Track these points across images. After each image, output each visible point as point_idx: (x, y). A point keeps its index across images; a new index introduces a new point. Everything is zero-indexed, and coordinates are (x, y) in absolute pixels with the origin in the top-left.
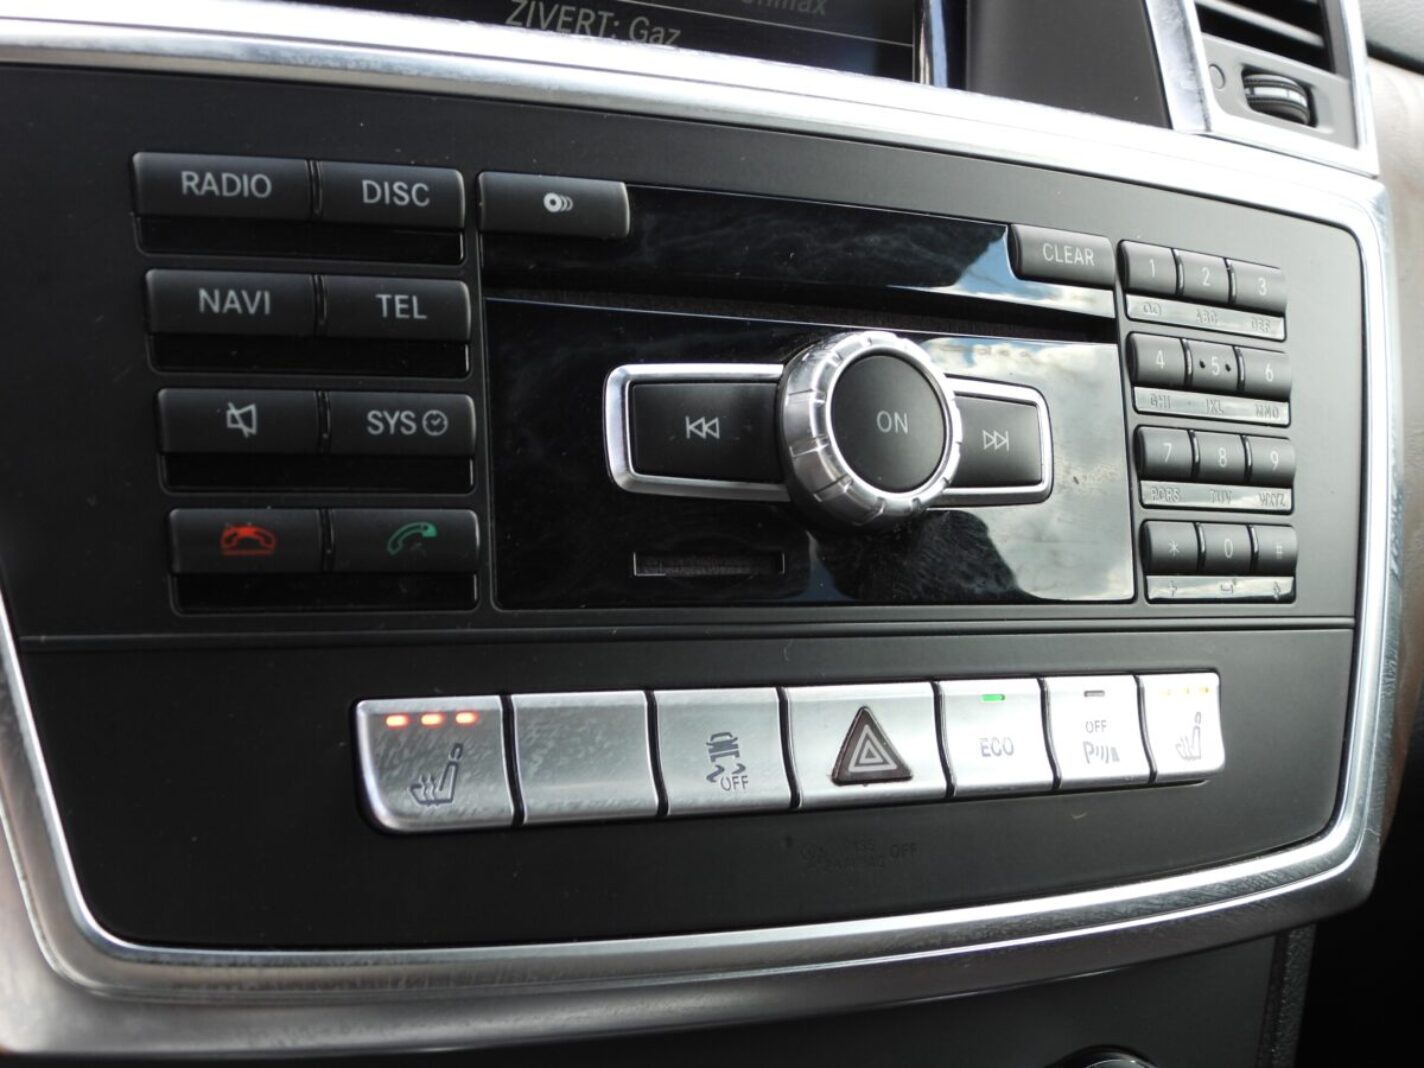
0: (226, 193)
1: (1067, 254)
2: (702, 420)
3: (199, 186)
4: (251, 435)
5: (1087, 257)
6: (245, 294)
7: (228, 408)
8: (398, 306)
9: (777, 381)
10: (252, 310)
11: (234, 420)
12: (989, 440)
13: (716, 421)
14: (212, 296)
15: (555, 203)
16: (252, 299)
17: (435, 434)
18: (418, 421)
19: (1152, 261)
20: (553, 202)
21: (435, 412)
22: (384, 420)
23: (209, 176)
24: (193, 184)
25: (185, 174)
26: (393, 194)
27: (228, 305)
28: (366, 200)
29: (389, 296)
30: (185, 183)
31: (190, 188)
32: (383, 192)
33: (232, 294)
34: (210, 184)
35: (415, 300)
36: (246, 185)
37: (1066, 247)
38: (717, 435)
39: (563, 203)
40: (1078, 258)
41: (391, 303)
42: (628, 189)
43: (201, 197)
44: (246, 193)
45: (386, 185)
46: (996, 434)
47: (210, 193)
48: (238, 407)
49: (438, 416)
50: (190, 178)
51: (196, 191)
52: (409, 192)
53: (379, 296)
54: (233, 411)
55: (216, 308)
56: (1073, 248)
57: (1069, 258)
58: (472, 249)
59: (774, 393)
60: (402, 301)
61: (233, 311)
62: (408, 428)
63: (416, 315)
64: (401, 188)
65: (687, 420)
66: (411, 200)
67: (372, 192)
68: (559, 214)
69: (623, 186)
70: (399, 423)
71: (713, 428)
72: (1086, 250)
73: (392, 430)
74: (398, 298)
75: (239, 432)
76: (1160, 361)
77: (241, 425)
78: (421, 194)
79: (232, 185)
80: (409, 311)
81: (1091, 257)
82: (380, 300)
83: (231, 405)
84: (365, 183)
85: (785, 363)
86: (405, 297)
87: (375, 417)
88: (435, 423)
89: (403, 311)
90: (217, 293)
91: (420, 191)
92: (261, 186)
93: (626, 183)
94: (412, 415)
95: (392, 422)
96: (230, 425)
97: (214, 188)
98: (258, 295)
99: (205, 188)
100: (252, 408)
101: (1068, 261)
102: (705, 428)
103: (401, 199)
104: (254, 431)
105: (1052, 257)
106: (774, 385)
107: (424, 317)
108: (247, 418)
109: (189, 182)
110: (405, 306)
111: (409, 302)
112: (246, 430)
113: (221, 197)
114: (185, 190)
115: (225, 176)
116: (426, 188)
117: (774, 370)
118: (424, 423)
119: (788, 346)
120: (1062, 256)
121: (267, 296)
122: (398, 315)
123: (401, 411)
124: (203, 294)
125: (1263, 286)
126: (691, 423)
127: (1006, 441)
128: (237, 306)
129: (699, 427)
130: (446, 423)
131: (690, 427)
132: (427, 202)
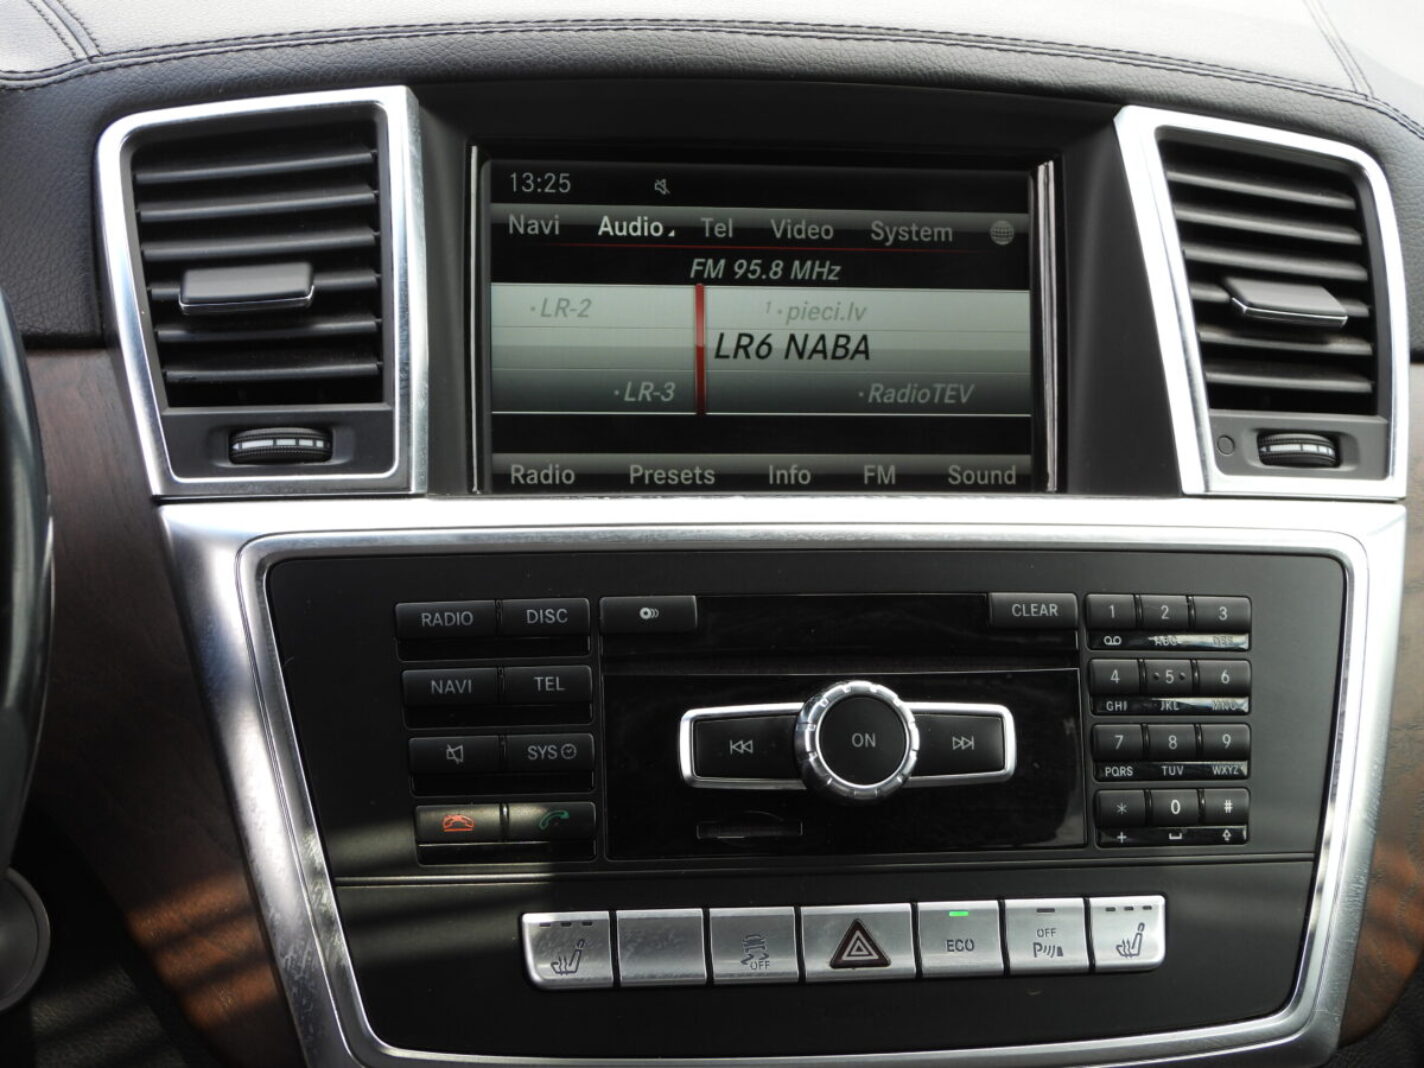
0: (446, 624)
1: (1033, 610)
2: (741, 742)
3: (432, 621)
4: (460, 763)
5: (1051, 610)
6: (457, 682)
7: (447, 748)
8: (547, 683)
9: (797, 713)
10: (461, 691)
11: (451, 755)
12: (957, 743)
13: (751, 742)
14: (438, 683)
15: (647, 613)
16: (461, 684)
17: (569, 758)
18: (558, 751)
19: (1112, 607)
20: (646, 613)
21: (568, 745)
22: (538, 752)
23: (437, 615)
24: (428, 620)
25: (423, 615)
26: (545, 616)
27: (447, 689)
28: (529, 622)
29: (542, 678)
30: (424, 620)
31: (426, 623)
32: (540, 616)
33: (450, 682)
34: (437, 620)
35: (558, 679)
36: (459, 618)
37: (1032, 605)
38: (751, 751)
39: (652, 613)
40: (1043, 610)
41: (543, 682)
42: (698, 600)
43: (432, 627)
44: (458, 623)
45: (541, 612)
46: (963, 739)
47: (438, 625)
48: (452, 747)
49: (570, 748)
50: (426, 617)
51: (430, 624)
52: (555, 615)
53: (536, 678)
54: (450, 750)
55: (441, 691)
56: (1039, 603)
57: (1035, 612)
58: (595, 644)
59: (793, 722)
60: (549, 681)
61: (450, 692)
62: (553, 755)
63: (558, 688)
64: (550, 613)
65: (731, 743)
66: (556, 620)
67: (532, 616)
68: (649, 620)
69: (694, 597)
70: (547, 752)
71: (748, 747)
72: (1051, 605)
73: (543, 757)
74: (547, 679)
75: (453, 761)
76: (1115, 677)
77: (454, 757)
78: (562, 616)
79: (450, 619)
80: (554, 686)
81: (1055, 610)
82: (536, 681)
83: (449, 747)
84: (528, 611)
85: (805, 701)
86: (551, 678)
87: (533, 750)
88: (568, 751)
89: (550, 686)
90: (441, 683)
91: (562, 613)
92: (467, 618)
93: (696, 595)
94: (555, 747)
95: (543, 752)
96: (448, 758)
97: (440, 621)
98: (465, 682)
99: (435, 622)
100: (461, 747)
101: (1033, 615)
102: (743, 747)
103: (551, 619)
104: (462, 760)
105: (1020, 613)
106: (795, 717)
107: (562, 689)
108: (458, 753)
109: (426, 619)
110: (551, 683)
111: (554, 681)
112: (457, 760)
113: (444, 627)
114: (423, 624)
115: (446, 614)
116: (565, 611)
117: (797, 706)
118: (562, 752)
119: (806, 691)
120: (1028, 611)
121: (470, 682)
122: (547, 689)
123: (548, 745)
124: (433, 683)
125: (1224, 613)
126: (734, 743)
127: (972, 743)
128: (453, 689)
129: (739, 747)
130: (575, 751)
131: (733, 747)
132: (566, 620)
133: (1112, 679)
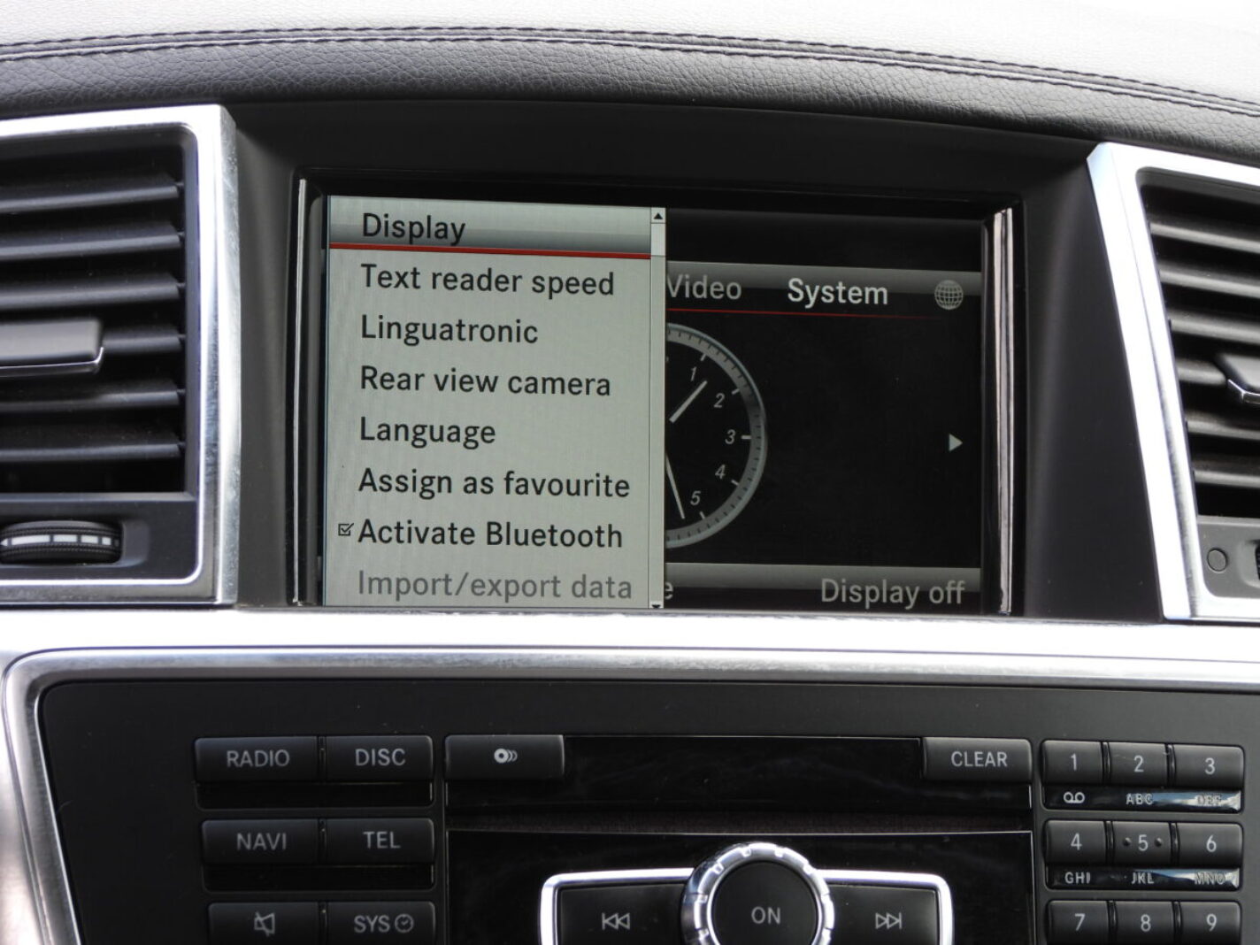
0: (257, 765)
1: (977, 759)
2: (616, 916)
3: (239, 760)
4: (271, 935)
5: (999, 760)
6: (269, 836)
7: (256, 917)
8: (379, 840)
9: (685, 882)
10: (274, 847)
11: (259, 924)
12: (881, 921)
13: (628, 916)
14: (245, 837)
15: (503, 756)
16: (274, 839)
17: (404, 931)
18: (391, 922)
19: (1074, 757)
20: (501, 756)
21: (404, 916)
22: (366, 922)
23: (246, 753)
24: (235, 760)
25: (229, 753)
26: (378, 757)
27: (257, 844)
28: (358, 764)
29: (373, 833)
30: (229, 759)
31: (232, 763)
32: (371, 757)
33: (260, 836)
34: (246, 759)
35: (392, 835)
36: (272, 758)
37: (976, 753)
38: (628, 926)
39: (509, 755)
40: (990, 760)
41: (374, 838)
42: (566, 741)
43: (239, 768)
44: (272, 764)
45: (373, 752)
46: (888, 915)
47: (246, 765)
48: (262, 915)
49: (406, 919)
50: (233, 756)
51: (237, 764)
52: (390, 755)
53: (365, 833)
54: (259, 918)
55: (248, 846)
56: (985, 751)
57: (979, 762)
58: (440, 793)
59: (681, 891)
60: (382, 836)
61: (260, 848)
62: (384, 927)
63: (392, 846)
64: (384, 753)
65: (603, 915)
66: (392, 762)
67: (362, 757)
68: (506, 764)
69: (561, 737)
70: (377, 924)
71: (625, 921)
72: (999, 754)
73: (372, 929)
74: (379, 834)
75: (262, 933)
76: (1076, 842)
77: (264, 928)
78: (399, 757)
79: (261, 758)
80: (388, 843)
81: (1003, 760)
82: (366, 836)
83: (257, 914)
84: (358, 751)
85: (695, 867)
86: (384, 833)
87: (360, 920)
88: (404, 923)
89: (382, 843)
90: (249, 836)
91: (398, 755)
92: (282, 758)
93: (564, 735)
94: (387, 918)
95: (372, 924)
96: (256, 928)
97: (249, 761)
98: (278, 836)
99: (243, 762)
100: (272, 916)
101: (977, 765)
102: (618, 921)
103: (384, 761)
104: (273, 931)
105: (961, 763)
106: (682, 885)
107: (398, 847)
108: (268, 923)
109: (232, 758)
110: (384, 840)
111: (388, 836)
112: (268, 932)
113: (254, 768)
114: (229, 764)
115: (257, 752)
116: (403, 751)
117: (686, 872)
118: (396, 923)
119: (699, 854)
120: (971, 760)
121: (284, 836)
122: (379, 846)
123: (380, 915)
124: (240, 837)
125: (1211, 766)
126: (606, 917)
127: (899, 921)
128: (263, 844)
129: (613, 921)
130: (412, 923)
131: (605, 921)
132: (403, 762)
133: (1073, 845)
